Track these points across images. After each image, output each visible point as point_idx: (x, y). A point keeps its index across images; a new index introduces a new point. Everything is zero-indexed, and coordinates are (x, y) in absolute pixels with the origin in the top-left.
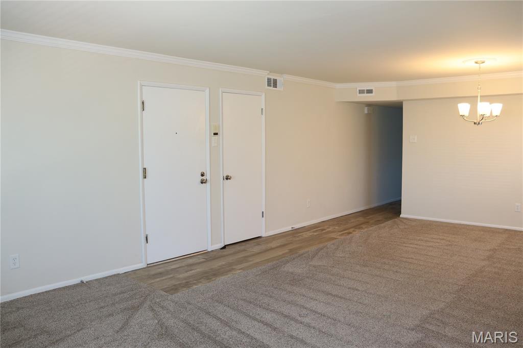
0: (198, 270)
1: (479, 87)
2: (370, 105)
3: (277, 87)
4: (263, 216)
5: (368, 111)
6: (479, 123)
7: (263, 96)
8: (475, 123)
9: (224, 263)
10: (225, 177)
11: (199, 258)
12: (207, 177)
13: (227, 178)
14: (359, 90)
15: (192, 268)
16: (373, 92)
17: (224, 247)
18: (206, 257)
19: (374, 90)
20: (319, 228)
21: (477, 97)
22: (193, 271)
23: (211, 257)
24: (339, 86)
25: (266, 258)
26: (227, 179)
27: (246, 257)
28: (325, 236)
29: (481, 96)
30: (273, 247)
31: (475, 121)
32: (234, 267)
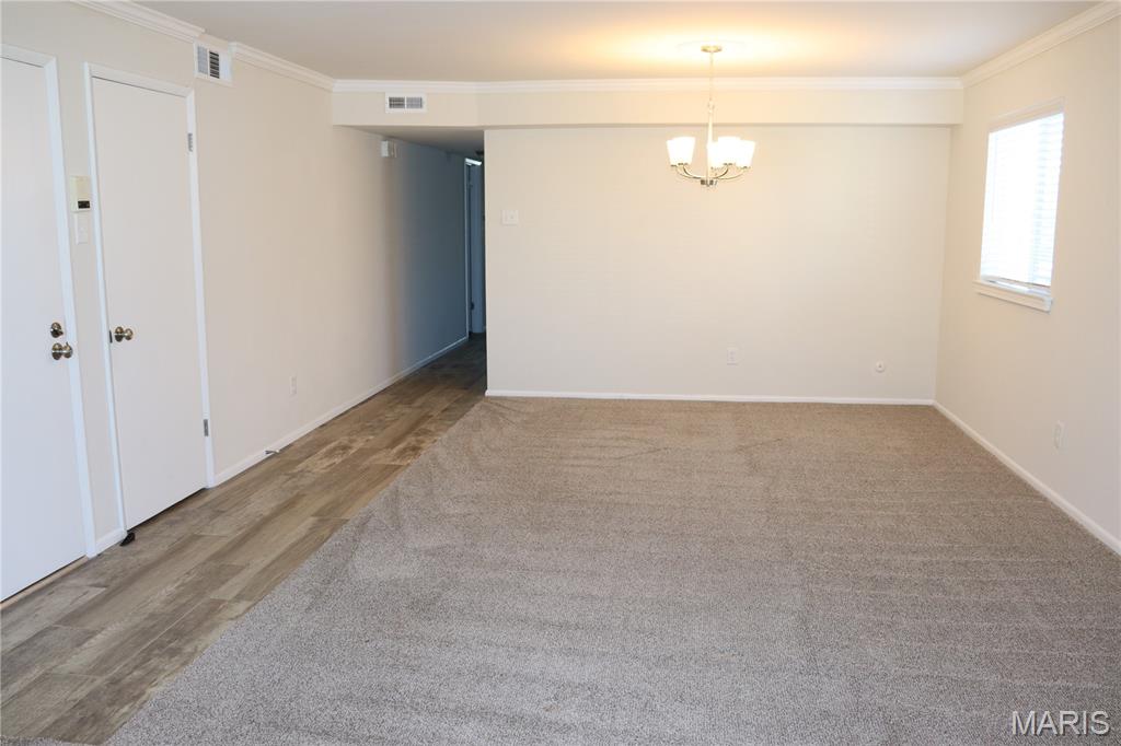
0: (112, 629)
1: (711, 103)
2: (392, 136)
3: (221, 76)
4: (206, 433)
5: (390, 149)
6: (712, 182)
7: (191, 98)
8: (703, 182)
9: (171, 588)
10: (113, 335)
11: (77, 587)
12: (69, 338)
13: (120, 336)
14: (391, 100)
15: (89, 627)
16: (424, 105)
17: (130, 538)
18: (101, 580)
19: (424, 100)
20: (333, 445)
21: (707, 125)
22: (99, 636)
23: (115, 577)
24: (341, 86)
25: (279, 551)
26: (119, 338)
27: (218, 556)
28: (366, 463)
29: (714, 125)
30: (266, 514)
31: (704, 177)
32: (214, 596)
